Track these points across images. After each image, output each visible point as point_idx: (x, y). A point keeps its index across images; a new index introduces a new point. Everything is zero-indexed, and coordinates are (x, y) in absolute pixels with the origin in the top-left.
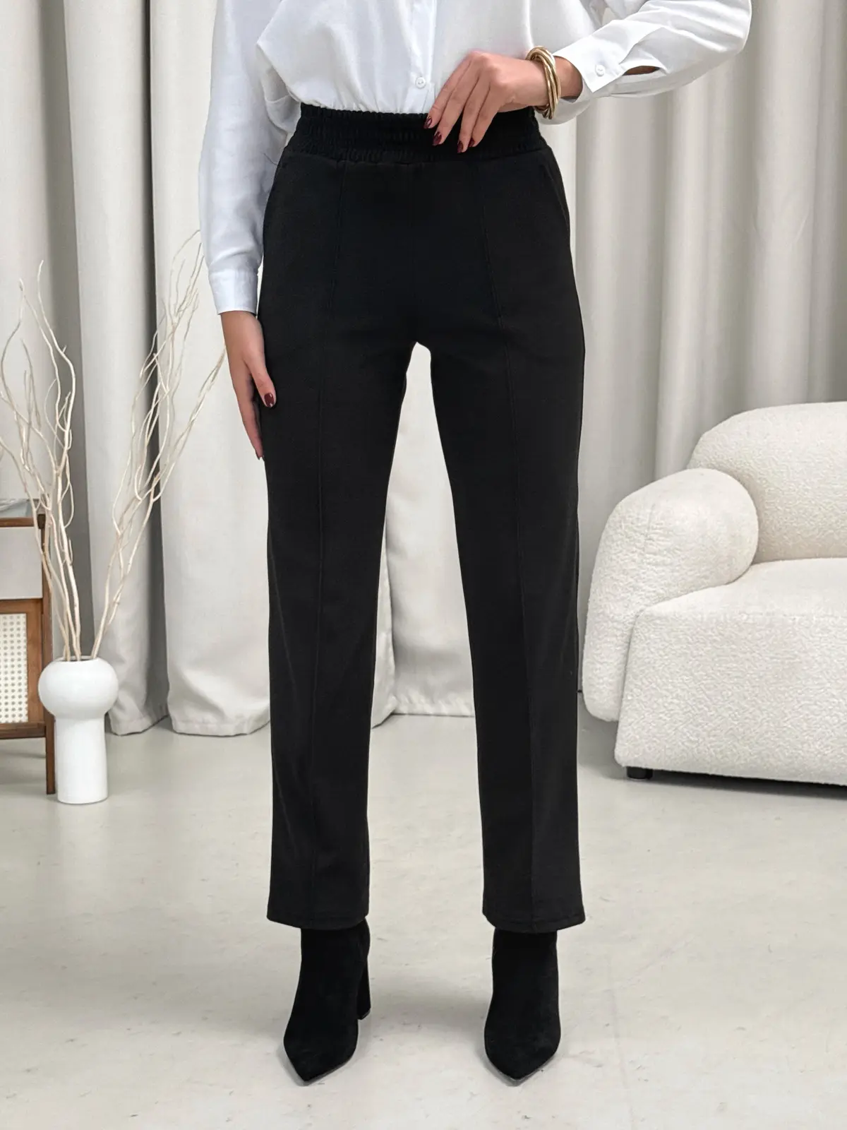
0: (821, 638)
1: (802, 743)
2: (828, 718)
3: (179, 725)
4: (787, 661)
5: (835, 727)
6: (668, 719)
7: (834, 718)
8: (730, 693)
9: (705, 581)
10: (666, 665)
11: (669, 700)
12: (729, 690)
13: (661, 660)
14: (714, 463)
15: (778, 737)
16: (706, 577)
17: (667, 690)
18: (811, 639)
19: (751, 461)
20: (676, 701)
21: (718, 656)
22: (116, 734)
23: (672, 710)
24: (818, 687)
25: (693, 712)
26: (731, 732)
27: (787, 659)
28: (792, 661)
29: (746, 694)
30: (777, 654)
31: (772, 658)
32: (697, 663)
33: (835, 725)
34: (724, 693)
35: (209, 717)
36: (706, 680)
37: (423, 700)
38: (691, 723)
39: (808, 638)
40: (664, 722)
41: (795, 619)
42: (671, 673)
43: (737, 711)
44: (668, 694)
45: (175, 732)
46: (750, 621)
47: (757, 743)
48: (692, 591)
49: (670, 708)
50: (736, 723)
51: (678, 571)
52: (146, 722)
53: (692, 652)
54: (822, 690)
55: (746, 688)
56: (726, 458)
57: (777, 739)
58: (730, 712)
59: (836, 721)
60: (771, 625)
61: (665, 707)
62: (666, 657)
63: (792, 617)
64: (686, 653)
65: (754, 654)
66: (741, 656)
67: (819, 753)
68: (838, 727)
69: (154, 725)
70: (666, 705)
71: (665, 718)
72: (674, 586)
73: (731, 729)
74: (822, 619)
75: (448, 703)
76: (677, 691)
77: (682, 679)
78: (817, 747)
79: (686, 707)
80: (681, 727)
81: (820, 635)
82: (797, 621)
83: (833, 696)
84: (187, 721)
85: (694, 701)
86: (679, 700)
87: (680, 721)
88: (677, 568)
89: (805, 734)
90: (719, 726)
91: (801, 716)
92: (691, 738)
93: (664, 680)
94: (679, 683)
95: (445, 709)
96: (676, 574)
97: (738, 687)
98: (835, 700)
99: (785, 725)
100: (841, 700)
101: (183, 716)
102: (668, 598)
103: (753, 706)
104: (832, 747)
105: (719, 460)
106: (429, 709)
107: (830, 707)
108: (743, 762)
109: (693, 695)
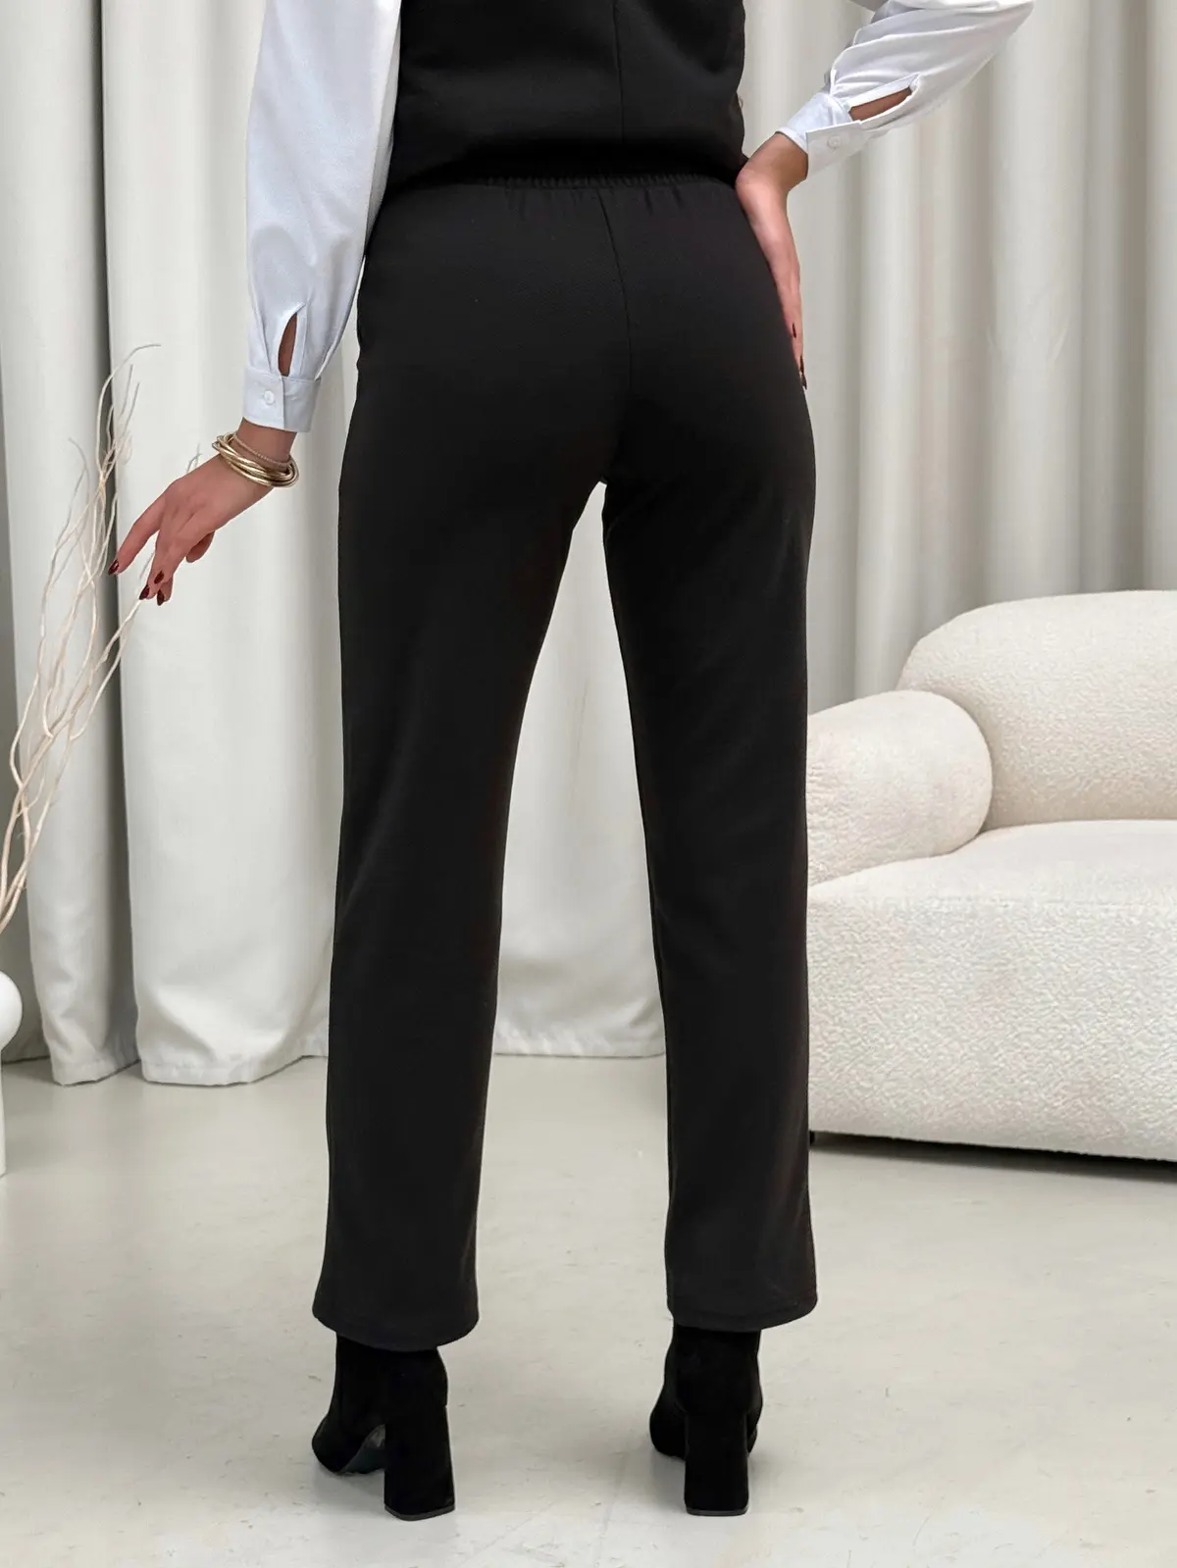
0: (1044, 933)
1: (1021, 1091)
2: (1057, 1053)
3: (150, 1070)
4: (996, 969)
5: (1067, 1066)
6: (828, 1056)
7: (1065, 1053)
8: (916, 1017)
9: (890, 852)
10: (824, 976)
11: (831, 1028)
12: (916, 1012)
13: (817, 967)
14: (929, 683)
15: (985, 1082)
16: (889, 846)
17: (826, 1012)
18: (1031, 935)
19: (980, 680)
20: (839, 1029)
21: (898, 962)
22: (59, 1084)
23: (833, 1042)
24: (1041, 1007)
25: (863, 1044)
26: (918, 1074)
27: (996, 965)
28: (1003, 968)
29: (939, 1018)
30: (981, 958)
31: (974, 964)
32: (868, 972)
33: (1067, 1062)
34: (907, 1016)
35: (193, 1059)
36: (881, 997)
37: (516, 1033)
38: (862, 1062)
39: (1025, 934)
40: (823, 1061)
41: (1006, 906)
42: (832, 987)
43: (926, 1042)
44: (827, 1019)
45: (145, 1080)
46: (944, 910)
47: (957, 1091)
48: (868, 867)
49: (830, 1039)
50: (926, 1060)
51: (845, 837)
52: (106, 1066)
53: (860, 957)
54: (1047, 1011)
55: (939, 1008)
56: (945, 676)
57: (985, 1085)
58: (917, 1045)
59: (1069, 1057)
60: (973, 915)
61: (825, 1038)
62: (825, 964)
63: (1004, 904)
64: (851, 958)
65: (949, 958)
66: (931, 960)
67: (1046, 1105)
68: (1071, 1067)
69: (118, 1071)
70: (826, 1034)
71: (824, 1054)
72: (840, 859)
73: (919, 1070)
74: (1046, 906)
75: (552, 1037)
76: (840, 1013)
77: (848, 996)
78: (1043, 1096)
79: (854, 1038)
80: (848, 1067)
81: (1043, 929)
82: (1010, 908)
83: (1064, 1020)
84: (160, 1064)
85: (865, 1028)
86: (842, 1027)
87: (846, 1058)
88: (844, 833)
89: (1024, 1076)
90: (901, 1064)
91: (1019, 1050)
92: (862, 1084)
93: (823, 998)
94: (843, 1002)
95: (547, 1047)
96: (842, 841)
97: (926, 1007)
98: (1066, 1026)
99: (995, 1063)
100: (1075, 1026)
101: (159, 1058)
102: (831, 877)
103: (949, 1035)
104: (1064, 1096)
105: (937, 678)
106: (525, 1048)
107: (1060, 1037)
108: (937, 1119)
109: (864, 1020)
